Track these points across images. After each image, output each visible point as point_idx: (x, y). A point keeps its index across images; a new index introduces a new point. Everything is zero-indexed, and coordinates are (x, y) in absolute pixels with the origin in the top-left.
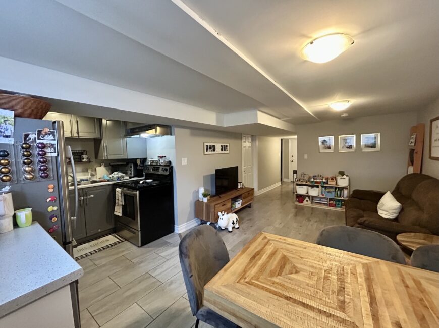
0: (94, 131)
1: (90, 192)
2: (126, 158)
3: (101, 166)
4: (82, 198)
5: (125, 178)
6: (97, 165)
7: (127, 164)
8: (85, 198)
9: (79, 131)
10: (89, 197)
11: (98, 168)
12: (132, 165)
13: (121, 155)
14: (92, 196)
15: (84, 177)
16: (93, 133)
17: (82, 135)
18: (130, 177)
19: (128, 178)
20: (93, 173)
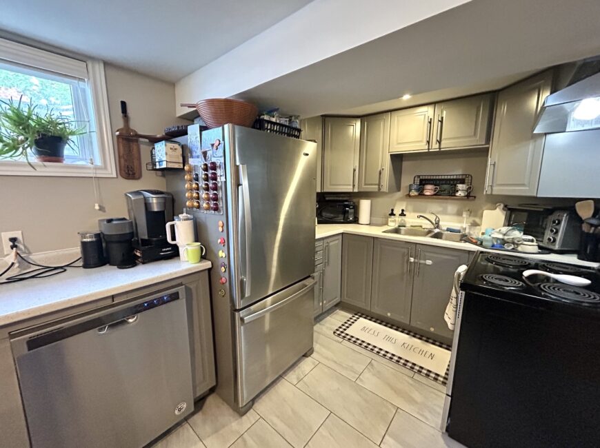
0: (473, 134)
1: (427, 254)
2: (535, 195)
3: (496, 209)
4: (412, 260)
5: (520, 249)
6: (489, 205)
7: (550, 212)
8: (416, 261)
9: (443, 138)
10: (422, 262)
11: (486, 213)
12: (564, 218)
13: (523, 185)
14: (429, 262)
15: (456, 225)
16: (470, 137)
17: (447, 145)
18: (543, 250)
19: (536, 249)
20: (477, 220)
